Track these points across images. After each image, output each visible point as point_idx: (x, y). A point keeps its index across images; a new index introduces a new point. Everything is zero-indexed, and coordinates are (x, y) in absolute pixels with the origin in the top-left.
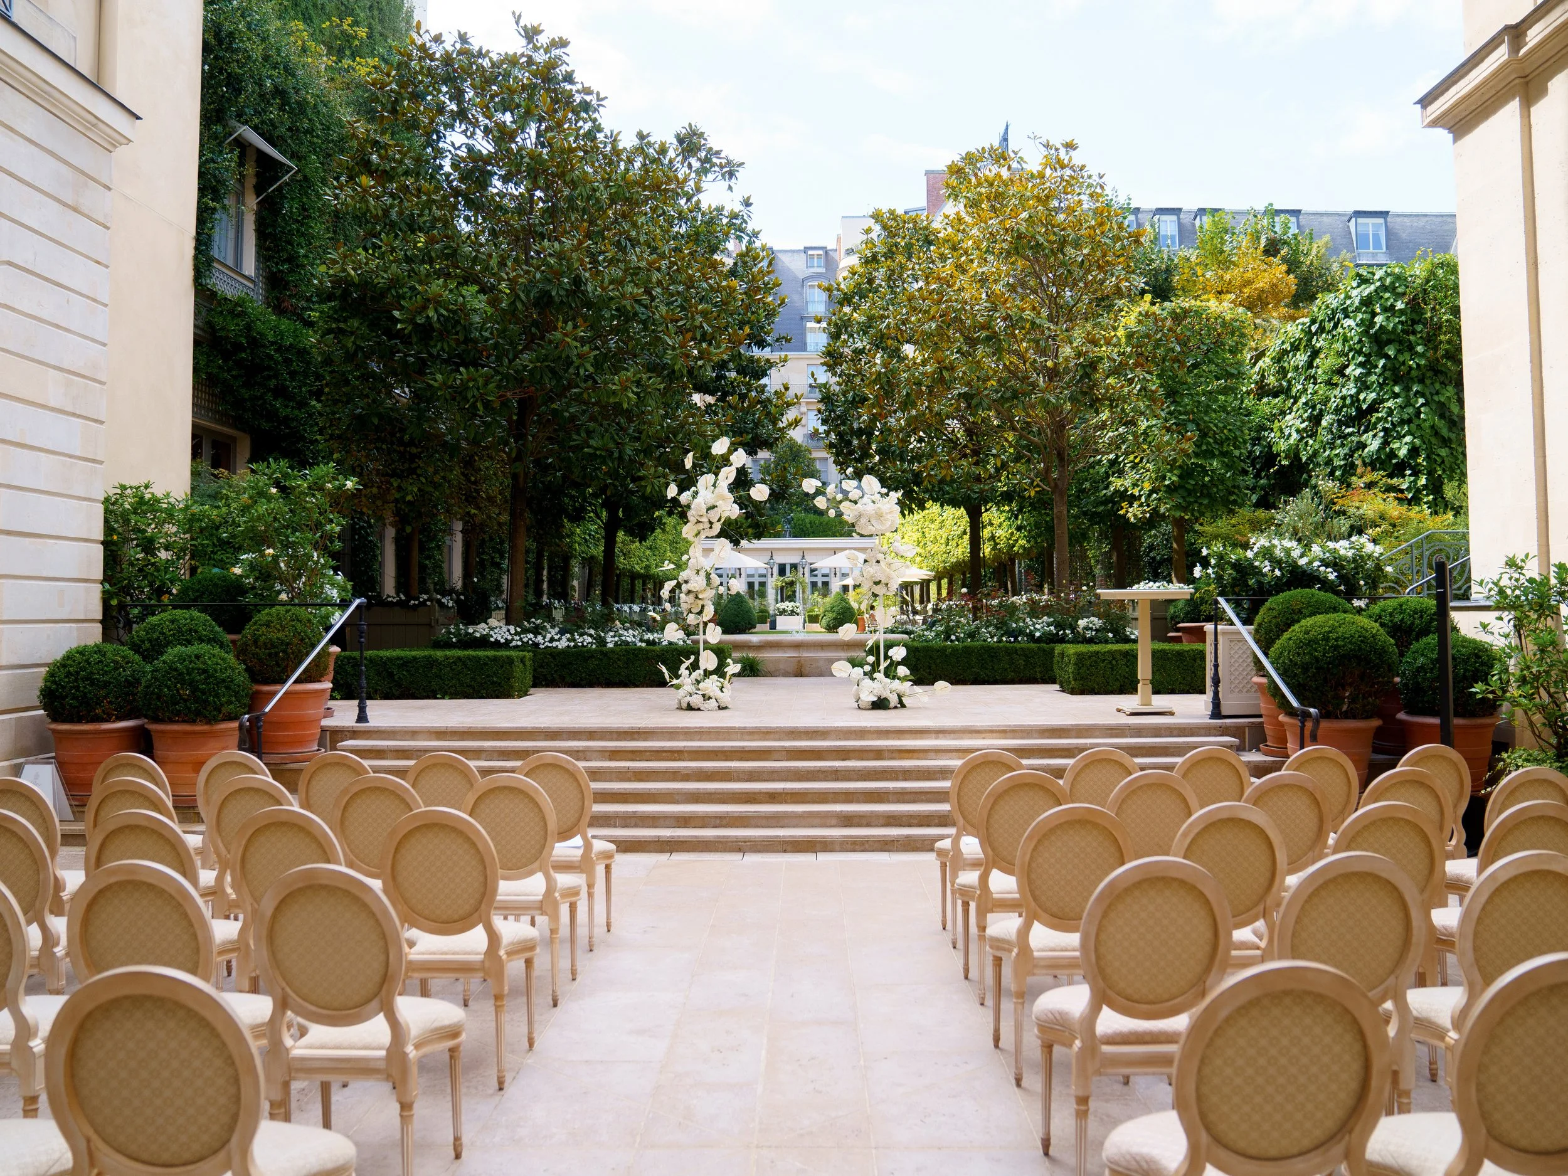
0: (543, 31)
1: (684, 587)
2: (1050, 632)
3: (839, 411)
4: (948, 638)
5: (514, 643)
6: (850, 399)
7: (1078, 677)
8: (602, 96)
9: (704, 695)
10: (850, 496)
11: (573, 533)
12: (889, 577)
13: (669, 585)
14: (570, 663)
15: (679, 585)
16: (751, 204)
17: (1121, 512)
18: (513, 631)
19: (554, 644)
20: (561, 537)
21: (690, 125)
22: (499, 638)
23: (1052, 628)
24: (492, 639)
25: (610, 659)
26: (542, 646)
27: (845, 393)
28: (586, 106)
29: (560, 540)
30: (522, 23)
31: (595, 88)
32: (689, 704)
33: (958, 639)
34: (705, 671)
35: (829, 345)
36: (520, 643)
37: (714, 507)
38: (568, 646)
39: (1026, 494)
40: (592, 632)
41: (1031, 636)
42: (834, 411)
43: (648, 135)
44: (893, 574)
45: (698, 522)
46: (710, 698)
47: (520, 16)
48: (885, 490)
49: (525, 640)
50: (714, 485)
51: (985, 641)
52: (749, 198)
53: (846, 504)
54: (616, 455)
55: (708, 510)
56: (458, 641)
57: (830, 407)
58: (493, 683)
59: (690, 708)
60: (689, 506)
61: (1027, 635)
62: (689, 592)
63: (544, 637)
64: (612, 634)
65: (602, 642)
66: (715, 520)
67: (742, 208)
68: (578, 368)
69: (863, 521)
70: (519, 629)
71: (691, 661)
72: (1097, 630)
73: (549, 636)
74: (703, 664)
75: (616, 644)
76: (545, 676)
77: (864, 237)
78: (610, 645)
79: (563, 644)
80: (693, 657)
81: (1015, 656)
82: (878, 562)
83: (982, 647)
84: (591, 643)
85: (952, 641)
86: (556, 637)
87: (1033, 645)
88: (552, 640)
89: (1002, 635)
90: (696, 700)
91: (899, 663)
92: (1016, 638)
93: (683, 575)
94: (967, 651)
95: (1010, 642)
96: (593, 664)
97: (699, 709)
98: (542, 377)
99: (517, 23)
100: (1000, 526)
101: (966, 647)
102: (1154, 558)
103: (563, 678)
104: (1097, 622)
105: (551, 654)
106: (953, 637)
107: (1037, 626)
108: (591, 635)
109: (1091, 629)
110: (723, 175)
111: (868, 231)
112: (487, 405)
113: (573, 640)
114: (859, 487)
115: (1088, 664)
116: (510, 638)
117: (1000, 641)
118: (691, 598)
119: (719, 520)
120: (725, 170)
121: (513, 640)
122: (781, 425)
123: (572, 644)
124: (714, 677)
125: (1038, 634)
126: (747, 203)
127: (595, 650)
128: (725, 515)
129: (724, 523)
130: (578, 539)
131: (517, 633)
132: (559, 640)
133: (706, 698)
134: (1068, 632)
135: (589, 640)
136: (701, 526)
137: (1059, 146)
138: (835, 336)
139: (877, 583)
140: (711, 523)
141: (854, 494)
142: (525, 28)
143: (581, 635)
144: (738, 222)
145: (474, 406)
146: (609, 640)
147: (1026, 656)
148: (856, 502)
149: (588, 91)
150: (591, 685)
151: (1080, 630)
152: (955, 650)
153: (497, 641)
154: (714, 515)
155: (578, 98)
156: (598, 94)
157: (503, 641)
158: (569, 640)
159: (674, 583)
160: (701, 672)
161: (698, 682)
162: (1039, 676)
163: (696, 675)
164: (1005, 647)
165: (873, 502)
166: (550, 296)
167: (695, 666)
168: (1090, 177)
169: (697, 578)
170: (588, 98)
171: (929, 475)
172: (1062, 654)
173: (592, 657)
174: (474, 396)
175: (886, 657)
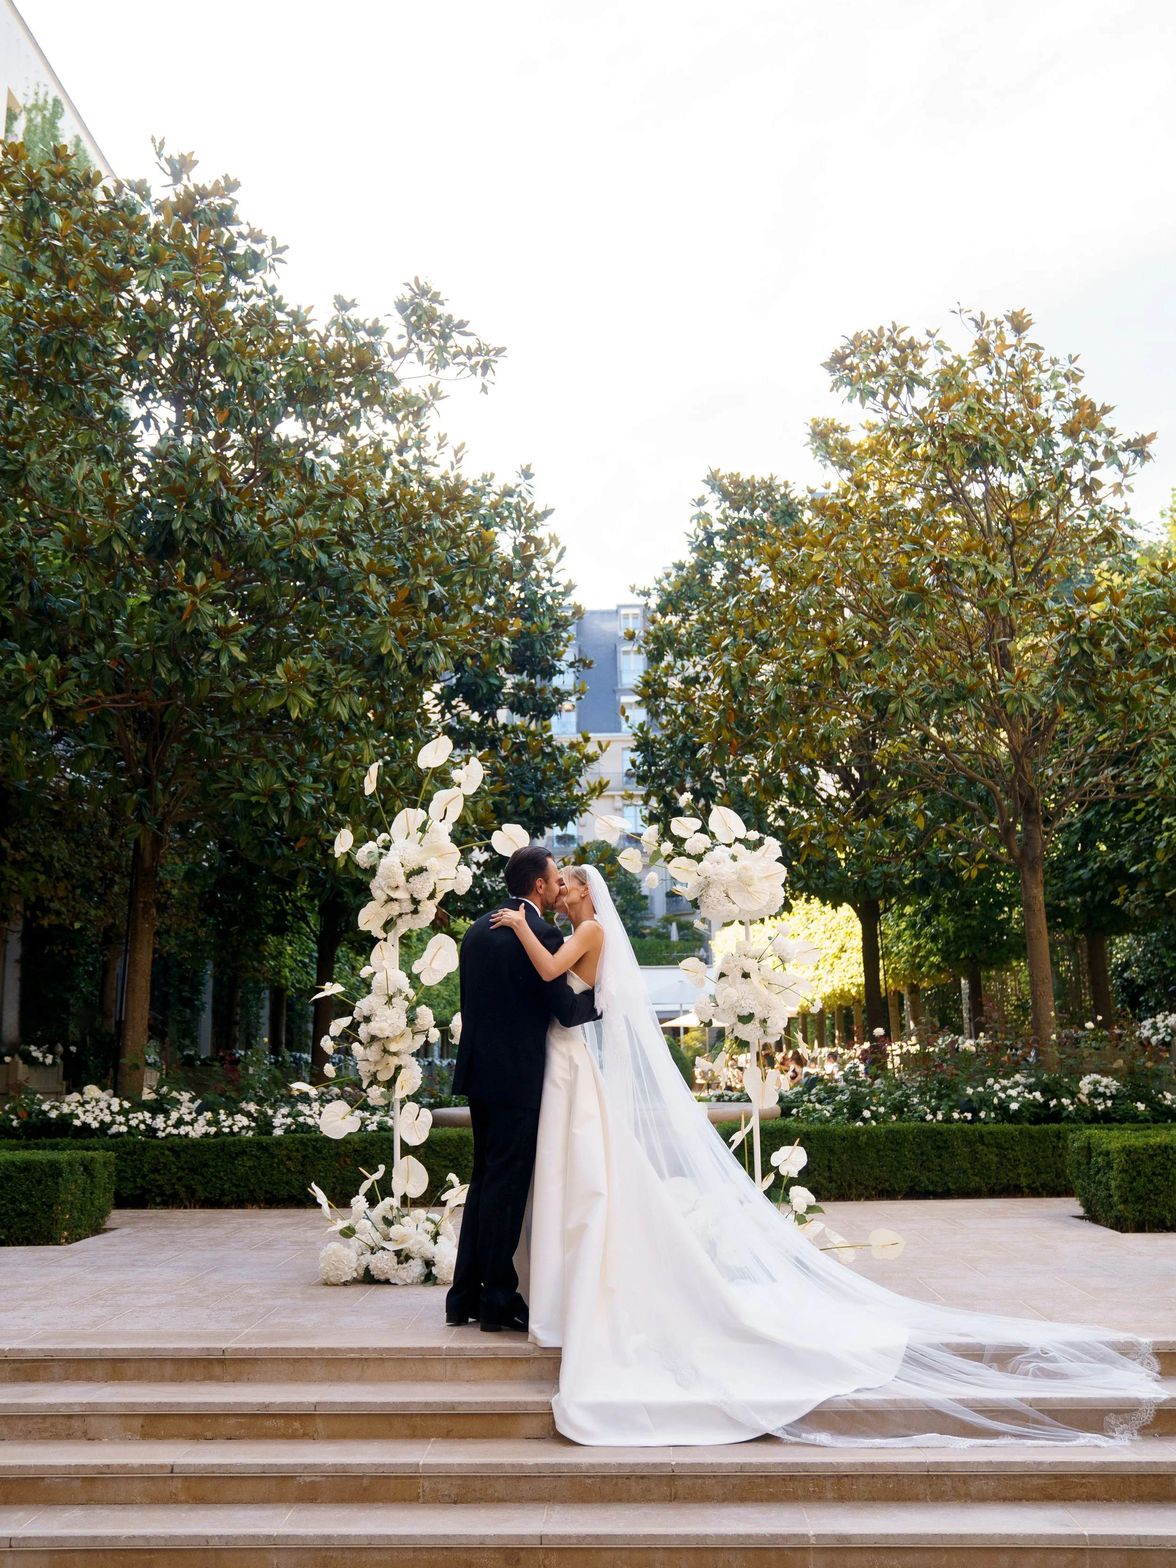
0: (197, 162)
1: (363, 1031)
2: (1034, 1103)
3: (662, 765)
4: (856, 1115)
5: (114, 1129)
6: (679, 743)
7: (1131, 1196)
8: (280, 244)
9: (398, 1253)
10: (688, 847)
11: (281, 953)
12: (768, 1007)
13: (338, 1026)
14: (205, 1165)
15: (354, 1026)
16: (532, 475)
17: (1117, 902)
18: (115, 1108)
19: (183, 1130)
20: (261, 959)
21: (417, 280)
22: (89, 1119)
23: (1037, 1094)
24: (77, 1123)
25: (273, 1156)
26: (161, 1134)
27: (670, 738)
28: (255, 260)
29: (260, 962)
30: (166, 153)
31: (267, 232)
32: (367, 1270)
33: (875, 1116)
34: (404, 1199)
35: (647, 673)
36: (124, 1129)
37: (421, 870)
38: (206, 1135)
39: (964, 874)
40: (252, 1107)
41: (1003, 1107)
42: (656, 764)
43: (353, 304)
44: (775, 1000)
45: (391, 899)
46: (408, 1258)
47: (162, 144)
48: (754, 835)
49: (133, 1123)
50: (423, 829)
51: (923, 1120)
52: (529, 467)
53: (678, 861)
54: (285, 802)
55: (409, 875)
56: (23, 1125)
57: (650, 759)
58: (22, 1214)
59: (368, 1278)
60: (372, 871)
61: (995, 1108)
62: (373, 1039)
63: (167, 1117)
64: (285, 1110)
65: (264, 1125)
66: (423, 895)
67: (520, 481)
68: (218, 652)
69: (715, 894)
70: (126, 1105)
71: (378, 1175)
72: (1112, 1097)
73: (174, 1115)
74: (399, 1186)
75: (288, 1130)
76: (160, 1187)
77: (696, 510)
78: (278, 1132)
79: (199, 1130)
80: (382, 1168)
81: (980, 1147)
82: (746, 975)
83: (922, 1132)
84: (248, 1128)
85: (864, 1120)
86: (188, 1118)
87: (1007, 1126)
88: (180, 1122)
89: (951, 1109)
90: (383, 1263)
91: (793, 1182)
92: (975, 1113)
93: (363, 1006)
94: (895, 1138)
95: (965, 1120)
96: (244, 1164)
97: (387, 1282)
98: (155, 667)
99: (159, 155)
100: (899, 936)
101: (891, 1131)
102: (1131, 981)
103: (191, 1191)
104: (1109, 1084)
105: (171, 1149)
106: (867, 1114)
107: (1013, 1093)
108: (248, 1115)
109: (1103, 1095)
110: (473, 369)
111: (701, 502)
112: (60, 715)
113: (215, 1122)
114: (704, 830)
115: (1148, 1170)
116: (108, 1119)
117: (948, 1120)
118: (373, 1052)
119: (432, 896)
120: (475, 359)
121: (113, 1122)
122: (577, 792)
123: (213, 1130)
124: (420, 1213)
125: (1014, 1106)
126: (527, 474)
127: (249, 1141)
128: (444, 888)
129: (442, 904)
130: (289, 962)
131: (123, 1112)
132: (192, 1123)
133: (403, 1257)
134: (1065, 1101)
135: (245, 1121)
136: (395, 909)
137: (1001, 318)
138: (655, 657)
139: (746, 1019)
140: (415, 902)
141: (696, 843)
142: (170, 161)
143: (231, 1114)
144: (514, 500)
145: (37, 717)
146: (277, 1122)
147: (999, 1146)
148: (699, 858)
149: (258, 238)
150: (240, 1203)
151: (1084, 1099)
152: (872, 1135)
153: (86, 1126)
154: (422, 887)
155: (241, 248)
156: (274, 240)
157: (95, 1125)
158: (209, 1123)
159: (345, 1021)
160: (395, 1202)
161: (389, 1222)
162: (1024, 1182)
163: (385, 1205)
164: (960, 1130)
165: (734, 858)
166: (171, 533)
167: (385, 1188)
168: (1054, 362)
169: (388, 1012)
170: (258, 248)
171: (809, 845)
172: (1088, 1150)
173: (243, 1153)
174: (37, 700)
175: (767, 1168)
